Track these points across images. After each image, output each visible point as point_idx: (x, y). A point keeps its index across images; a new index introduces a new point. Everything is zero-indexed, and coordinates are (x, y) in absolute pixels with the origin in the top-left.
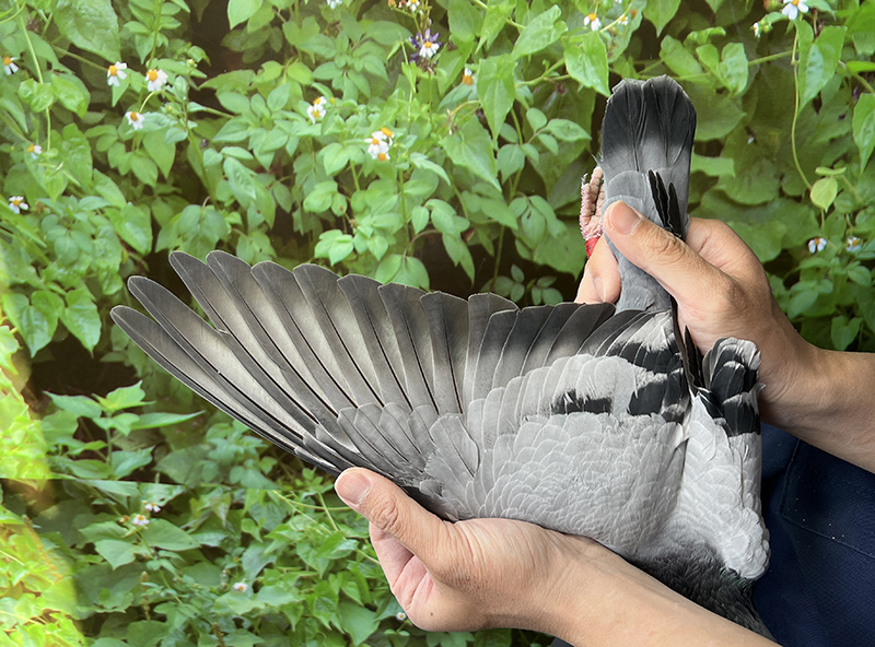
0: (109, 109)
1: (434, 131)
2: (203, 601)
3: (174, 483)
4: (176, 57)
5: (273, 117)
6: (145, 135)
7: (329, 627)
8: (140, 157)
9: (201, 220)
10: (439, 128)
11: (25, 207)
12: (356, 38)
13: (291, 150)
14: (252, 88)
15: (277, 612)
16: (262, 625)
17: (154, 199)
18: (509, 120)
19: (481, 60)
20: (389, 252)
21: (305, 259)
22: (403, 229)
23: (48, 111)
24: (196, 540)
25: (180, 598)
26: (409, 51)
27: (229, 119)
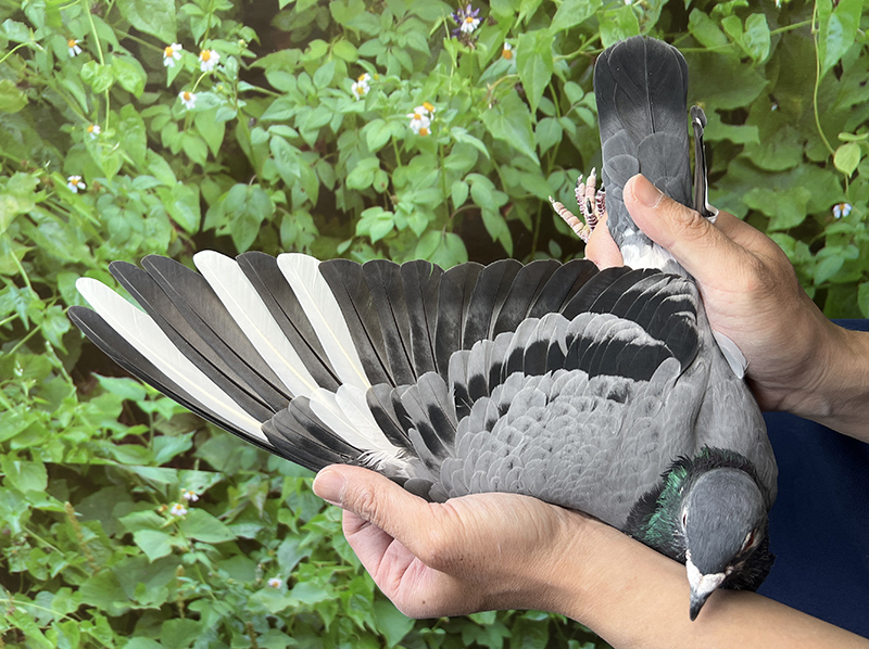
0: (163, 89)
1: (474, 104)
2: (237, 598)
3: (214, 470)
4: (228, 38)
5: (319, 94)
6: (196, 114)
7: (362, 627)
8: (191, 136)
9: (247, 199)
10: (479, 102)
11: (82, 186)
12: (400, 15)
13: (335, 127)
14: (299, 66)
15: (311, 610)
16: (296, 624)
17: (203, 178)
18: (547, 93)
20: (429, 228)
21: (345, 238)
22: (442, 204)
23: (107, 92)
24: (233, 532)
25: (215, 595)
26: (451, 26)
27: (276, 98)
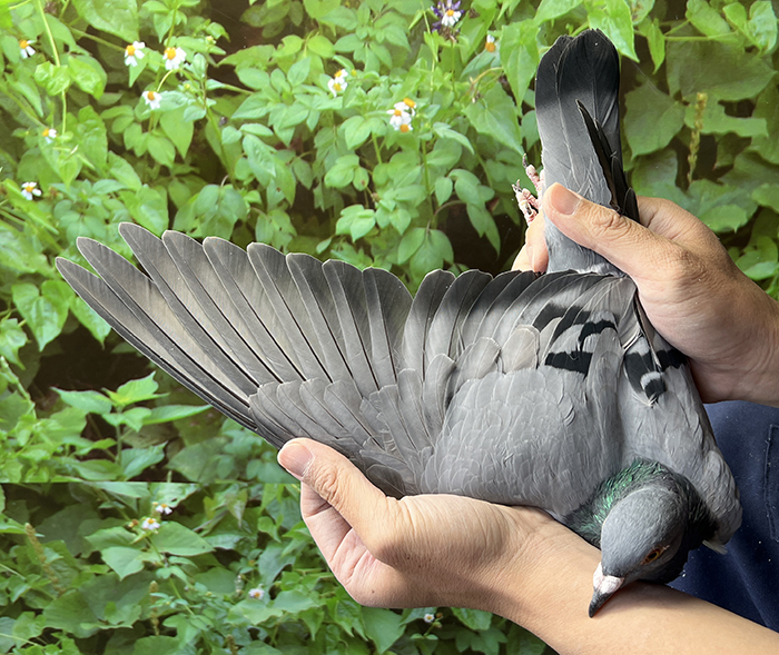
0: (125, 89)
1: (456, 99)
2: (216, 612)
3: (188, 482)
4: (195, 35)
5: (293, 92)
6: (162, 114)
7: (351, 634)
8: (157, 137)
9: (219, 201)
10: (462, 96)
11: (38, 193)
12: (378, 8)
13: (311, 125)
14: (272, 63)
15: (295, 619)
16: (278, 634)
17: (171, 180)
18: (532, 86)
19: (503, 27)
20: (412, 226)
21: (324, 237)
22: (426, 201)
23: (63, 94)
24: (210, 544)
25: (191, 609)
26: (431, 20)
27: (248, 95)
